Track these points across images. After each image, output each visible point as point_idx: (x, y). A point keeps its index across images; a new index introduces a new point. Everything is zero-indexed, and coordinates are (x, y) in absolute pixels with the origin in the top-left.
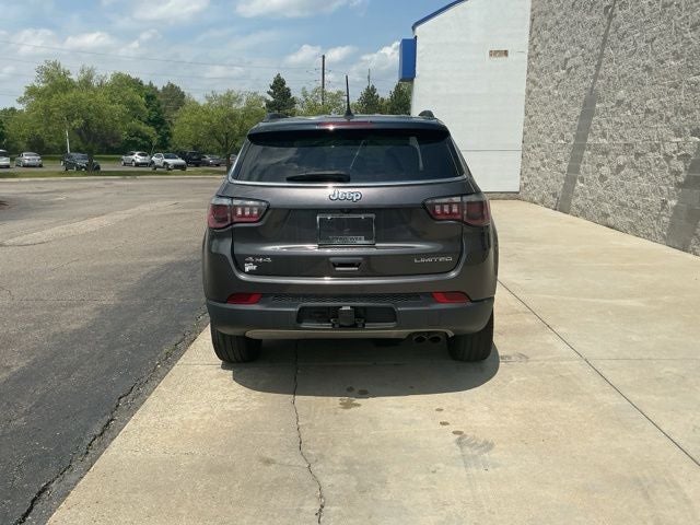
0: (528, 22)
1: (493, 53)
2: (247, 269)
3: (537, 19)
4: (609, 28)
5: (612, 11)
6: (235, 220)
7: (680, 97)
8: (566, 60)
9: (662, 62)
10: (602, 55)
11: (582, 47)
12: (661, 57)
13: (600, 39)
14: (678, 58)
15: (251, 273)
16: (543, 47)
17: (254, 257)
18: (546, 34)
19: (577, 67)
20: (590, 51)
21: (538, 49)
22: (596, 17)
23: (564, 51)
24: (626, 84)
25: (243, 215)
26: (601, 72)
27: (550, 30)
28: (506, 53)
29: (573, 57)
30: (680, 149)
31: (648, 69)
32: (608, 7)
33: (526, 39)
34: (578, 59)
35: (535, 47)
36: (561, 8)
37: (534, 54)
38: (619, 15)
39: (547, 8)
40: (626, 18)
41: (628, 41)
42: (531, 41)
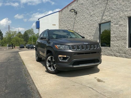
0: (58, 20)
1: (53, 25)
3: (60, 20)
4: (75, 21)
7: (90, 31)
10: (74, 25)
11: (70, 24)
12: (85, 25)
13: (73, 23)
14: (88, 25)
18: (62, 22)
19: (69, 27)
20: (72, 25)
21: (61, 24)
22: (72, 19)
23: (66, 25)
24: (79, 29)
26: (74, 28)
28: (55, 25)
30: (90, 38)
31: (83, 27)
32: (74, 18)
33: (58, 23)
34: (69, 26)
35: (60, 24)
36: (65, 18)
37: (60, 25)
38: (77, 19)
39: (62, 18)
40: (78, 19)
41: (79, 23)
42: (59, 23)
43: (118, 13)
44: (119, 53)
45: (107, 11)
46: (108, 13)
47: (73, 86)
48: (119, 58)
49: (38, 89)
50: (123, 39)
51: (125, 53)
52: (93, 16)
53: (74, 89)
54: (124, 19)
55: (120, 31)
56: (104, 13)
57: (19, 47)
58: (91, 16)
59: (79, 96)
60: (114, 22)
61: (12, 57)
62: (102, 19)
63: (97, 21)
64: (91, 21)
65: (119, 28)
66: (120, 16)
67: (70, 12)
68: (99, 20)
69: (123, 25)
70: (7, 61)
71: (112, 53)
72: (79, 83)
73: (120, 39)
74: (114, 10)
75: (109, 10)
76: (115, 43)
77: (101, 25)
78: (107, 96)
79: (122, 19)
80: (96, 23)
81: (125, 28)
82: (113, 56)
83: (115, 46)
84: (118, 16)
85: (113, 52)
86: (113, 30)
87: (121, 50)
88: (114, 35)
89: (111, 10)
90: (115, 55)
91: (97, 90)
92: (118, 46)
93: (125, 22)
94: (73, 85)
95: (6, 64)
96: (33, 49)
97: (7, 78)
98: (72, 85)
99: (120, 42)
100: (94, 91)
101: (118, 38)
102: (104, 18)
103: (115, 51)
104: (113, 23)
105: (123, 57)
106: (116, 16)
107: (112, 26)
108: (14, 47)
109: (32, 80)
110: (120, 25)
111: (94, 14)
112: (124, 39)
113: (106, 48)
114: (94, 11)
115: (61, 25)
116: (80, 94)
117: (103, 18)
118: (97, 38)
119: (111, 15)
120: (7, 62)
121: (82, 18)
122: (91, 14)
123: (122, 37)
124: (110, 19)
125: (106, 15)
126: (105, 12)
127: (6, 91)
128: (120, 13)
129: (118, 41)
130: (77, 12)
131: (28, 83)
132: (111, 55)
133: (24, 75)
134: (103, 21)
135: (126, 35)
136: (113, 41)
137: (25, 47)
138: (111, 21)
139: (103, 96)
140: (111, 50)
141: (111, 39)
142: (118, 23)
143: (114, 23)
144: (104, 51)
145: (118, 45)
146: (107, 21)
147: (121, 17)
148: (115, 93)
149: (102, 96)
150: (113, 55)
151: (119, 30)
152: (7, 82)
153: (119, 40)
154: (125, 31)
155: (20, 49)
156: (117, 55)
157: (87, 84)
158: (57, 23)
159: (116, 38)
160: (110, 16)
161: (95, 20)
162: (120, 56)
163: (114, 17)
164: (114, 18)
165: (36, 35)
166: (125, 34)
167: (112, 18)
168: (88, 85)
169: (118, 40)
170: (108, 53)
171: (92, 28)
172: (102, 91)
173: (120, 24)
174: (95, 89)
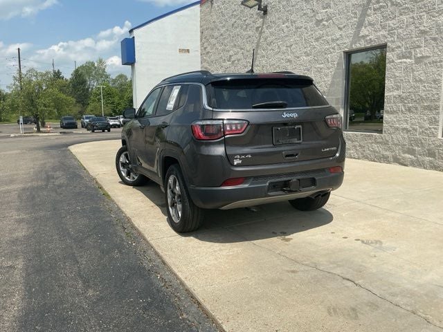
0: (199, 34)
1: (181, 51)
2: (235, 163)
3: (206, 33)
4: (260, 39)
5: (262, 30)
6: (227, 133)
8: (231, 56)
9: (298, 58)
11: (242, 49)
12: (297, 55)
13: (254, 45)
14: (308, 55)
15: (238, 165)
16: (212, 49)
17: (240, 155)
18: (213, 41)
19: (239, 60)
20: (247, 51)
21: (209, 49)
22: (250, 33)
23: (229, 51)
25: (231, 129)
27: (216, 39)
28: (188, 51)
29: (235, 54)
31: (289, 61)
32: (258, 28)
33: (199, 43)
34: (240, 56)
35: (205, 48)
36: (224, 26)
37: (204, 52)
38: (267, 32)
39: (212, 26)
40: (272, 34)
41: (274, 46)
42: (202, 45)
43: (413, 18)
44: (412, 152)
45: (375, 10)
46: (379, 16)
47: (293, 274)
48: (410, 168)
49: (188, 284)
50: (425, 108)
51: (431, 154)
52: (324, 25)
53: (298, 285)
54: (435, 39)
55: (416, 81)
56: (364, 14)
57: (58, 124)
58: (318, 22)
59: (319, 306)
60: (399, 47)
61: (54, 169)
62: (357, 37)
63: (338, 42)
64: (317, 40)
65: (413, 70)
66: (422, 28)
67: (243, 6)
68: (347, 41)
69: (430, 60)
70: (44, 183)
71: (387, 153)
72: (306, 265)
73: (416, 108)
74: (401, 6)
75: (381, 7)
76: (398, 121)
77: (353, 55)
78: (404, 307)
79: (426, 40)
80: (334, 48)
81: (434, 70)
82: (389, 162)
83: (397, 129)
84: (412, 27)
85: (389, 149)
86: (395, 77)
87: (419, 142)
88: (396, 93)
89: (389, 4)
90: (397, 161)
91: (370, 288)
92: (408, 131)
93: (436, 50)
94: (293, 272)
95: (45, 193)
96: (109, 131)
97: (71, 247)
98: (288, 271)
99: (416, 116)
100: (362, 292)
101: (411, 105)
102: (364, 31)
103: (396, 145)
104: (393, 50)
105: (424, 168)
106: (407, 26)
107: (390, 62)
108: (43, 125)
109: (156, 253)
110: (419, 60)
111: (329, 19)
112: (429, 108)
113: (369, 136)
114: (328, 6)
115: (208, 53)
116: (323, 302)
117: (361, 34)
118: (337, 99)
119: (391, 23)
120: (47, 185)
121: (285, 30)
122: (319, 17)
123: (422, 99)
124: (384, 36)
125: (370, 24)
126: (369, 11)
127: (90, 293)
128: (420, 16)
129: (408, 115)
130: (266, 7)
131: (148, 265)
132: (385, 159)
133: (124, 235)
134: (362, 44)
135: (438, 94)
136: (392, 112)
137: (79, 125)
138: (389, 44)
139: (391, 306)
140: (386, 143)
141: (387, 106)
142: (410, 53)
143: (398, 51)
144: (360, 146)
145: (408, 127)
146: (374, 44)
147: (424, 32)
148: (426, 295)
149: (387, 305)
150: (392, 160)
151: (414, 78)
152: (78, 262)
153: (413, 110)
154: (435, 81)
155: (64, 133)
156: (404, 158)
157: (331, 266)
158: (195, 44)
159: (402, 102)
160: (384, 27)
161: (333, 40)
162: (413, 164)
163: (400, 31)
164: (399, 34)
165: (114, 81)
166: (435, 91)
167: (391, 34)
168: (338, 271)
169: (409, 110)
170: (375, 151)
171: (322, 66)
172: (384, 290)
173: (419, 55)
174: (360, 282)
